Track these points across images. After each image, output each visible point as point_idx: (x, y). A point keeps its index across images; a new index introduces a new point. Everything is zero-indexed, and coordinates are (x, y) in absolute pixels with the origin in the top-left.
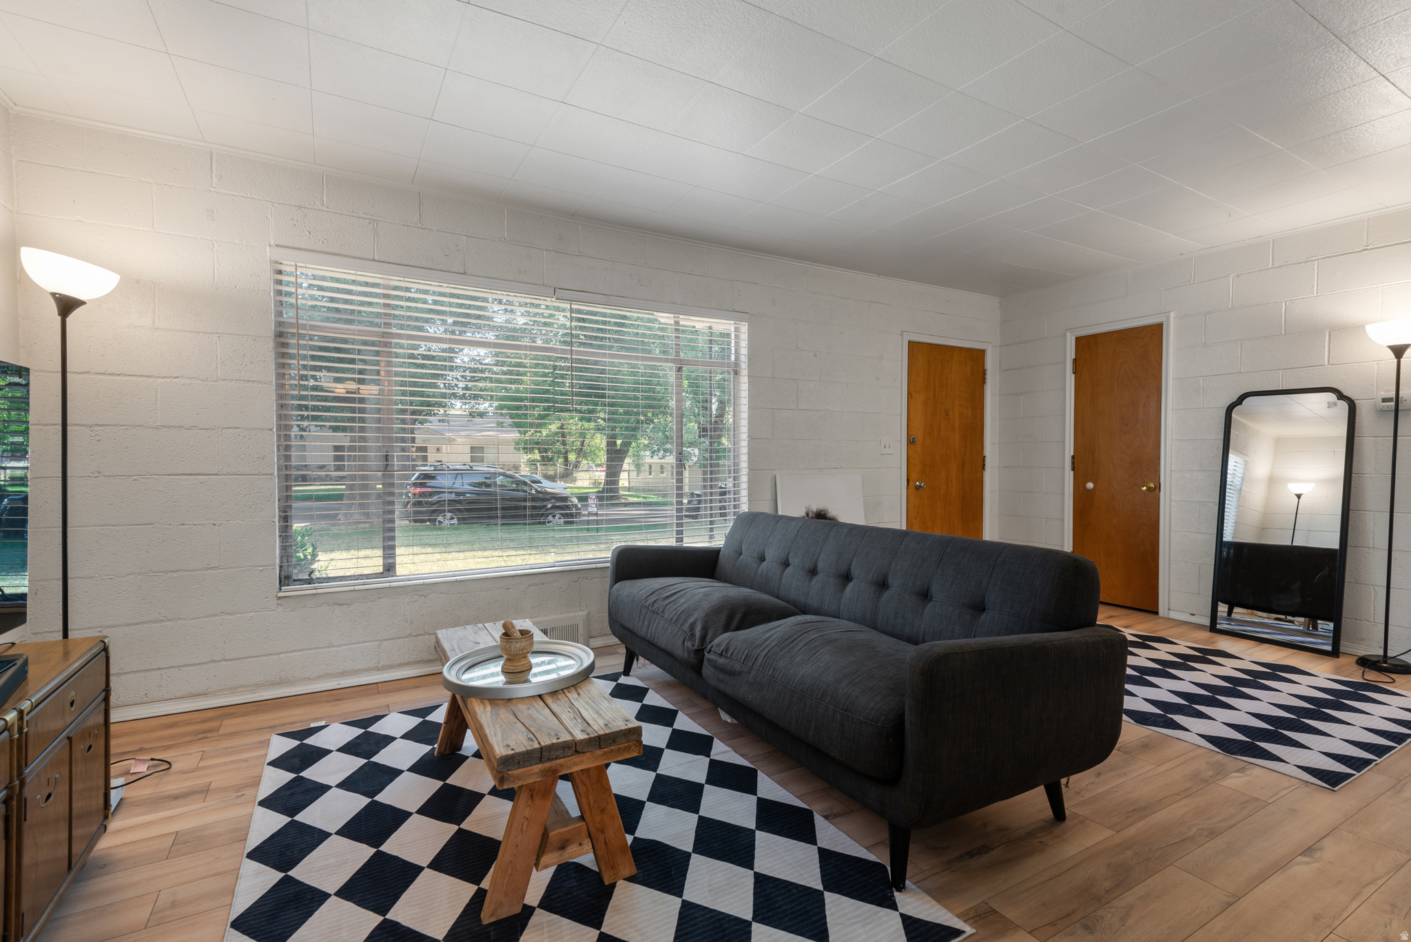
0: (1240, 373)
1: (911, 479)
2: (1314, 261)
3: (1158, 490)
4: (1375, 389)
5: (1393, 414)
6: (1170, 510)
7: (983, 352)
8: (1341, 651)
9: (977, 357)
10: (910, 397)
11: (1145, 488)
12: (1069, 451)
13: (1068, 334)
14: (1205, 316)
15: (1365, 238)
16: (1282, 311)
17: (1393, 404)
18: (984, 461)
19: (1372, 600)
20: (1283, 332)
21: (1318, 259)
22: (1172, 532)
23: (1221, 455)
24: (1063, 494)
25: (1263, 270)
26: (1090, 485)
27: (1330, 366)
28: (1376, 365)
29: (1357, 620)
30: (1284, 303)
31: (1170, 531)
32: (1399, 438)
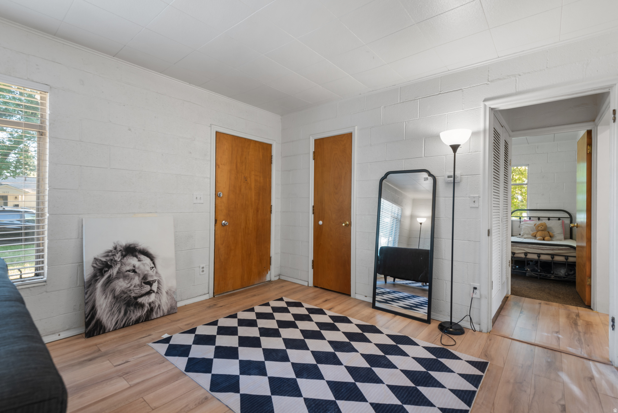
0: (386, 161)
1: (218, 219)
2: (418, 99)
3: (350, 226)
4: (445, 170)
5: (452, 184)
6: (356, 237)
7: (270, 145)
8: (431, 318)
9: (266, 148)
10: (217, 167)
11: (344, 225)
12: (312, 203)
13: (311, 137)
14: (371, 129)
15: (440, 87)
16: (404, 128)
17: (452, 179)
18: (271, 208)
19: (445, 289)
20: (404, 139)
21: (420, 99)
22: (357, 249)
23: (377, 206)
24: (309, 227)
25: (396, 104)
26: (321, 223)
27: (425, 158)
28: (445, 158)
29: (438, 300)
30: (405, 122)
31: (356, 248)
32: (455, 198)
